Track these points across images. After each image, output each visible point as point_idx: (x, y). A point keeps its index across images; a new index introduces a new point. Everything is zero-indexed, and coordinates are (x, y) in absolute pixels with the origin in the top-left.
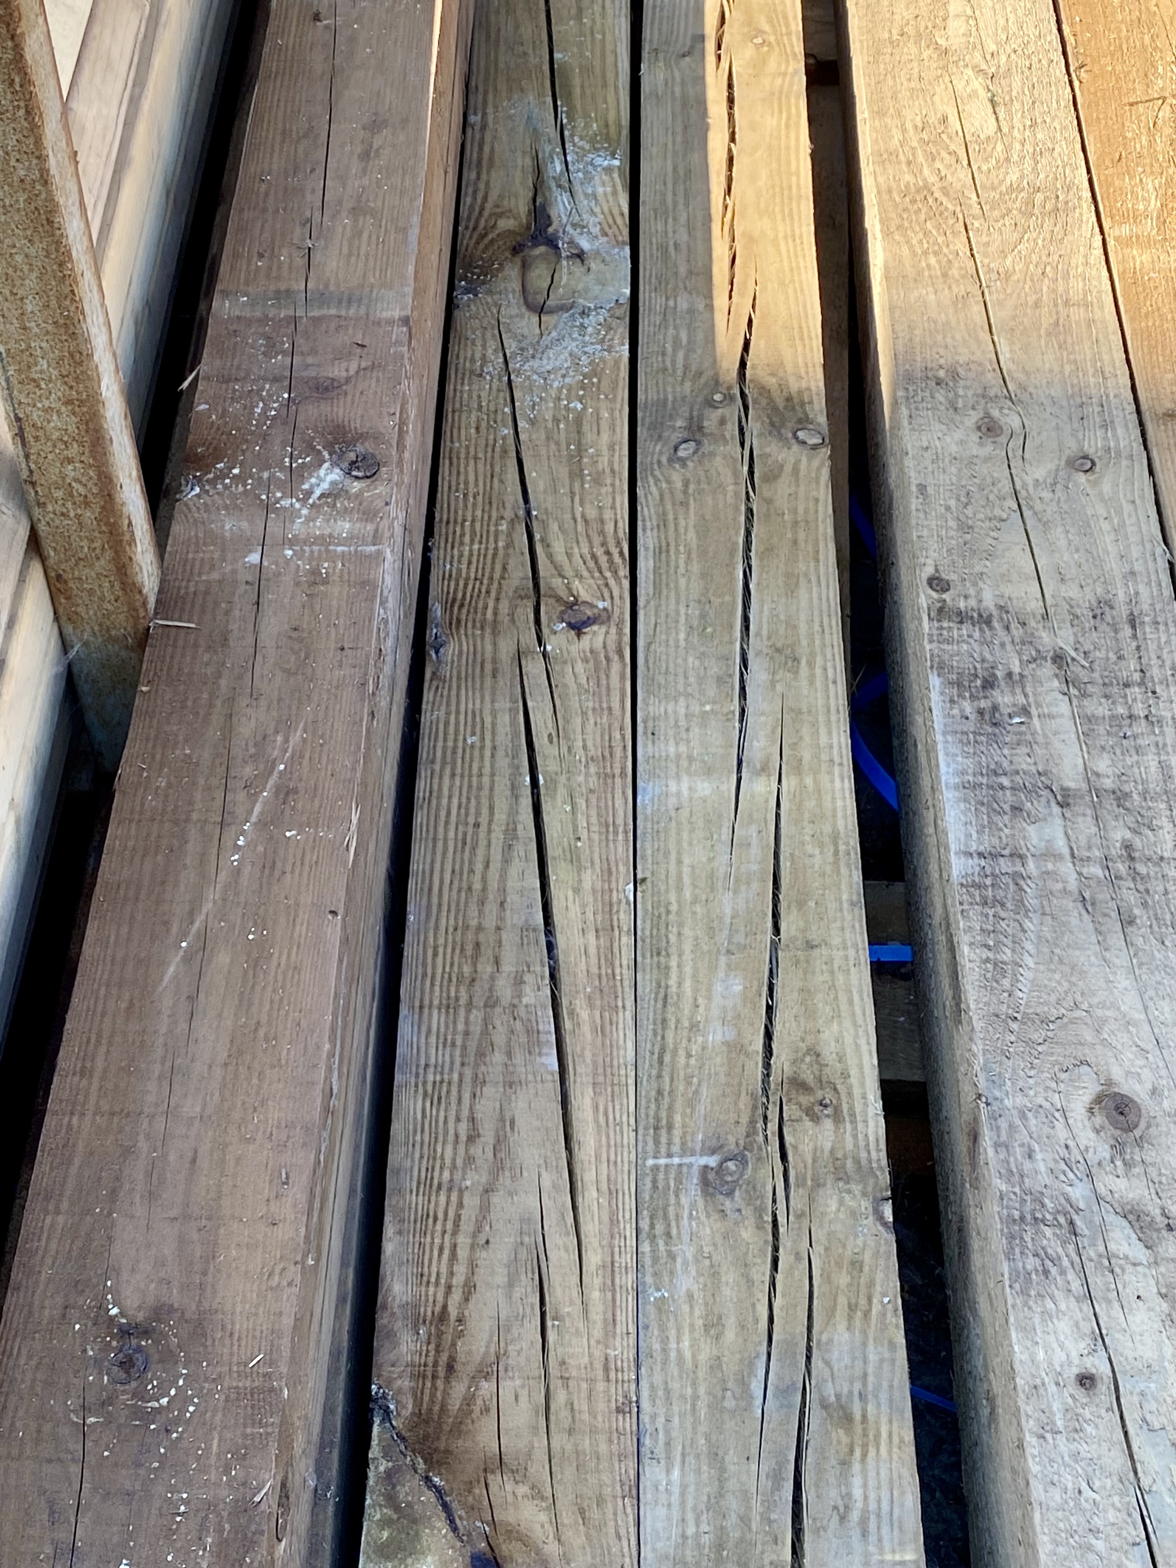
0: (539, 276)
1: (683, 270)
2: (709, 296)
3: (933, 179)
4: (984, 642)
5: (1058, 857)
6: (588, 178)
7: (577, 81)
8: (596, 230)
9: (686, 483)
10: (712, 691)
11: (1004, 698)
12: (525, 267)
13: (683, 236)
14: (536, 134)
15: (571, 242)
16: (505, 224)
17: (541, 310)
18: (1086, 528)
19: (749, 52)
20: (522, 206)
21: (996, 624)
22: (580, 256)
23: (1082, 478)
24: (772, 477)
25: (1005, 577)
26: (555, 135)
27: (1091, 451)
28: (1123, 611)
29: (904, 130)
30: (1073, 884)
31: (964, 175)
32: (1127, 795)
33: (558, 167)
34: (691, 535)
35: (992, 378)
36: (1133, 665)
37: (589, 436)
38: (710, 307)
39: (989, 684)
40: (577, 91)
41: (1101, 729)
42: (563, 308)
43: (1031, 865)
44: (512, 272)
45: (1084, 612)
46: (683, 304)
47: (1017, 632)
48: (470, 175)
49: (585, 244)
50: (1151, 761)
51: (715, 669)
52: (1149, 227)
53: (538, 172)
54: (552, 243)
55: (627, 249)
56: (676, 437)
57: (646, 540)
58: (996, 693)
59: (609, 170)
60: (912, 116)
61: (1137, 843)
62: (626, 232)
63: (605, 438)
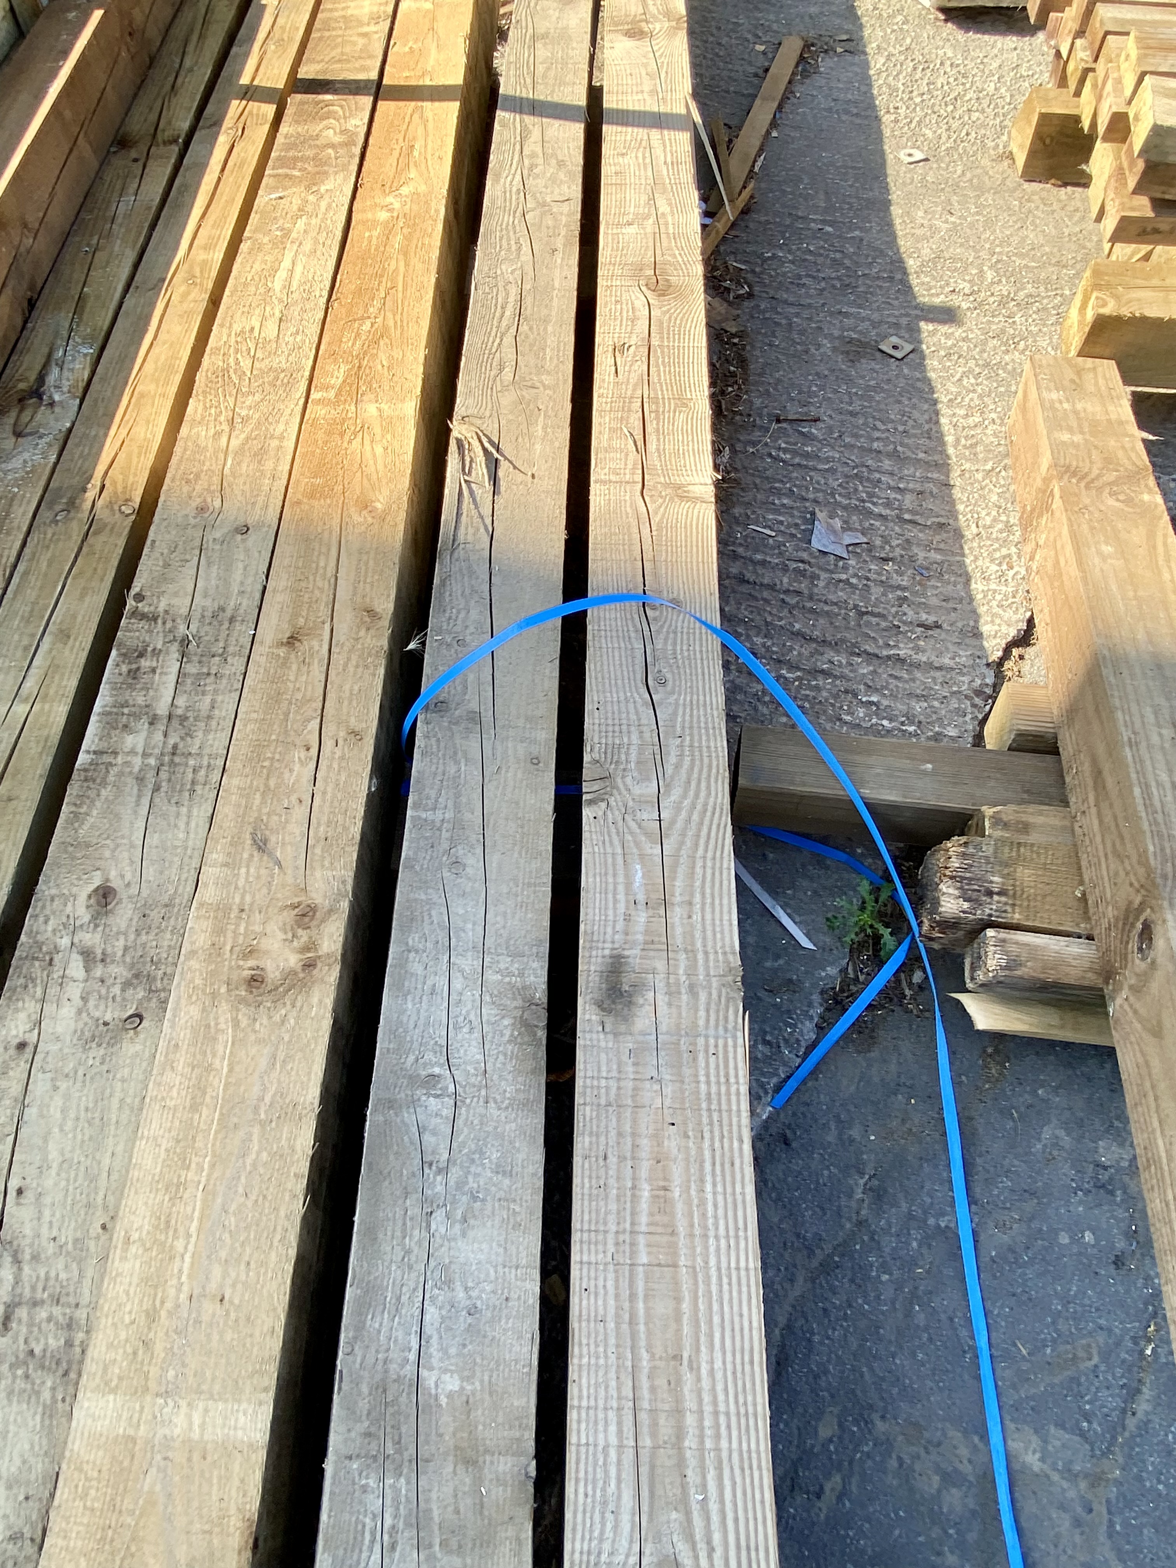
0: (26, 416)
1: (100, 413)
2: (109, 428)
3: (232, 364)
4: (150, 631)
5: (136, 754)
6: (73, 360)
7: (89, 305)
8: (65, 389)
9: (54, 534)
10: (19, 653)
11: (145, 663)
12: (21, 411)
13: (109, 393)
14: (57, 334)
15: (51, 397)
16: (22, 386)
17: (18, 434)
18: (229, 568)
19: (183, 288)
20: (33, 376)
21: (160, 621)
22: (52, 404)
23: (239, 537)
24: (97, 533)
25: (176, 594)
26: (66, 335)
27: (250, 522)
28: (229, 613)
29: (229, 335)
30: (136, 769)
31: (249, 362)
32: (187, 718)
33: (61, 353)
34: (45, 564)
35: (216, 480)
36: (221, 644)
37: (15, 507)
38: (106, 435)
39: (141, 655)
40: (87, 310)
41: (189, 681)
42: (31, 434)
43: (120, 760)
44: (13, 414)
45: (208, 614)
46: (93, 433)
47: (169, 625)
48: (14, 358)
49: (57, 397)
50: (208, 699)
51: (25, 642)
52: (332, 394)
53: (49, 356)
54: (40, 398)
55: (78, 401)
56: (58, 508)
57: (21, 568)
58: (142, 660)
59: (85, 355)
60: (237, 328)
61: (181, 746)
62: (81, 390)
63: (21, 510)
